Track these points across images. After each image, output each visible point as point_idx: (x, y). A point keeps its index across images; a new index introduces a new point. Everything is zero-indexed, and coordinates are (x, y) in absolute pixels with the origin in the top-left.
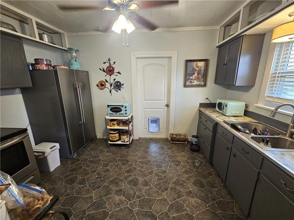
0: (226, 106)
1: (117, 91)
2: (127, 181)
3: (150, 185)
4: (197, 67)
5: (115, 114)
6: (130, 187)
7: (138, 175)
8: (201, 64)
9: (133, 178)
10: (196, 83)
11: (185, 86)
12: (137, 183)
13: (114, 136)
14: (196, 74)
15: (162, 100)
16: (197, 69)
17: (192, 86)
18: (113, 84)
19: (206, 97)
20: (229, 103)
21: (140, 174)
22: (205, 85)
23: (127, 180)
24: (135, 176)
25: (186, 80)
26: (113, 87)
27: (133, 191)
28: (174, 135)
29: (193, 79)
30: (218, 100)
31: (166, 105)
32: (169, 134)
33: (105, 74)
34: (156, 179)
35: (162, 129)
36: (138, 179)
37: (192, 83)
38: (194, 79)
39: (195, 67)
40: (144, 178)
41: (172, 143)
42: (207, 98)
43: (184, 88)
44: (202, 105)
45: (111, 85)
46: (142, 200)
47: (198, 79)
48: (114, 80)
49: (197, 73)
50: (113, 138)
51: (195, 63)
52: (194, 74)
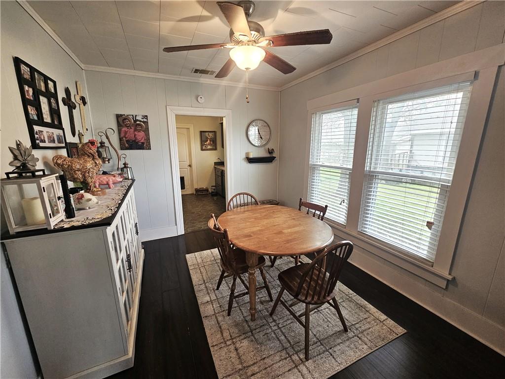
8: (211, 134)
10: (209, 147)
11: (202, 150)
14: (209, 141)
15: (187, 161)
16: (209, 137)
17: (207, 150)
19: (217, 158)
22: (216, 149)
25: (202, 145)
28: (198, 189)
31: (189, 165)
35: (187, 186)
38: (208, 145)
39: (207, 136)
44: (216, 164)
47: (210, 144)
51: (207, 133)
52: (207, 141)
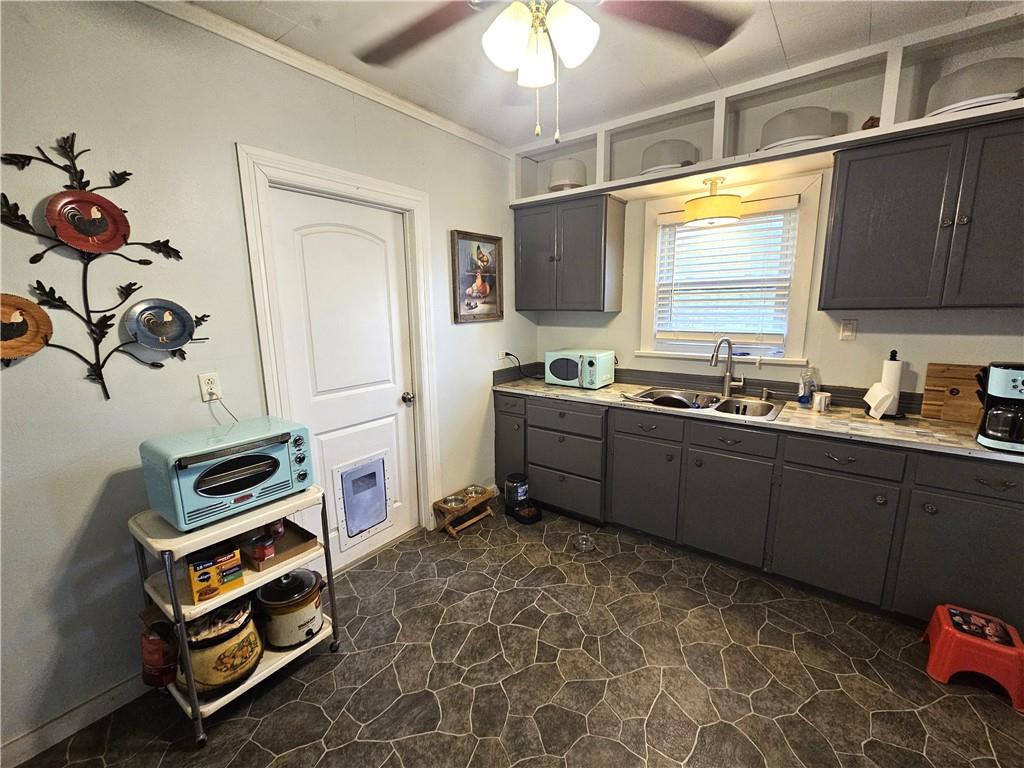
0: (591, 364)
1: (157, 365)
2: (540, 752)
3: (604, 682)
4: (480, 259)
5: (236, 501)
6: (577, 752)
7: (533, 696)
8: (489, 249)
9: (538, 722)
10: (479, 307)
11: (457, 319)
12: (568, 716)
13: (241, 646)
14: (479, 281)
15: (388, 381)
16: (480, 263)
17: (474, 319)
18: (116, 321)
19: (505, 351)
20: (597, 356)
21: (531, 689)
22: (500, 314)
23: (535, 746)
24: (528, 708)
25: (456, 298)
26: (112, 338)
27: (603, 748)
28: (451, 501)
29: (474, 294)
30: (547, 354)
31: (404, 399)
32: (431, 504)
33: (32, 244)
34: (582, 653)
35: (395, 501)
36: (552, 706)
37: (472, 308)
38: (476, 297)
39: (475, 257)
40: (558, 686)
41: (458, 532)
42: (507, 354)
43: (455, 325)
45: (99, 330)
46: (651, 733)
47: (483, 295)
48: (127, 291)
49: (482, 277)
50: (237, 661)
51: (475, 244)
52: (474, 279)
